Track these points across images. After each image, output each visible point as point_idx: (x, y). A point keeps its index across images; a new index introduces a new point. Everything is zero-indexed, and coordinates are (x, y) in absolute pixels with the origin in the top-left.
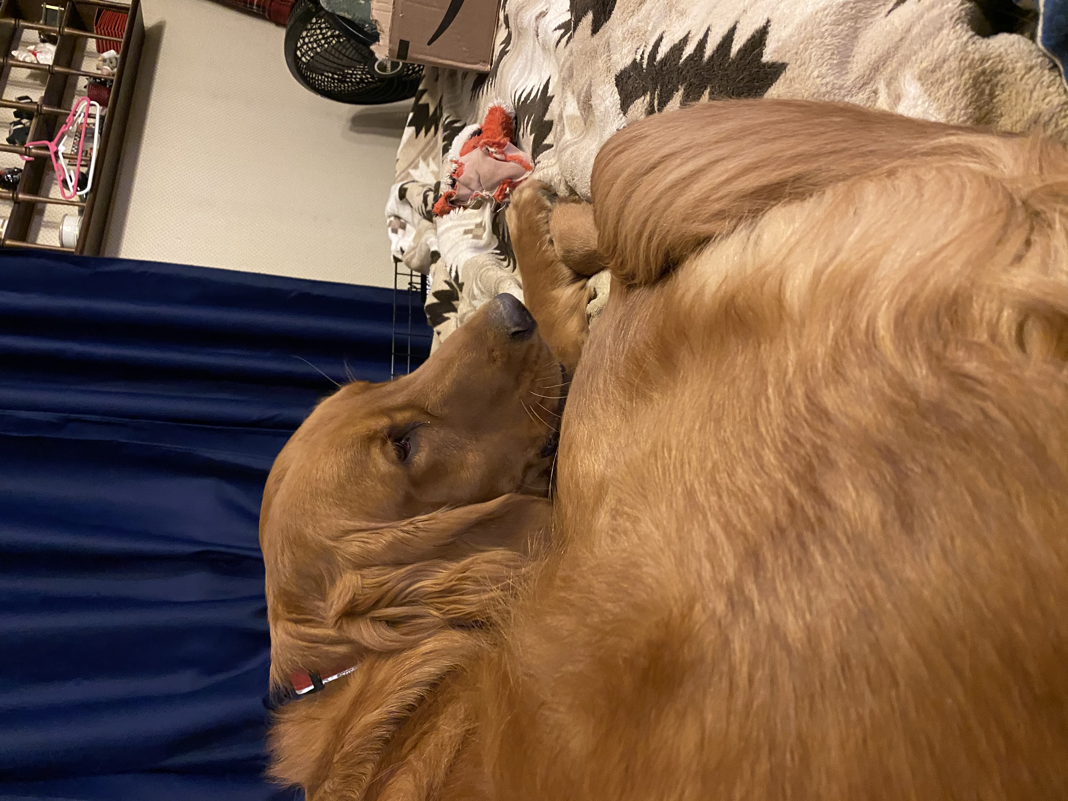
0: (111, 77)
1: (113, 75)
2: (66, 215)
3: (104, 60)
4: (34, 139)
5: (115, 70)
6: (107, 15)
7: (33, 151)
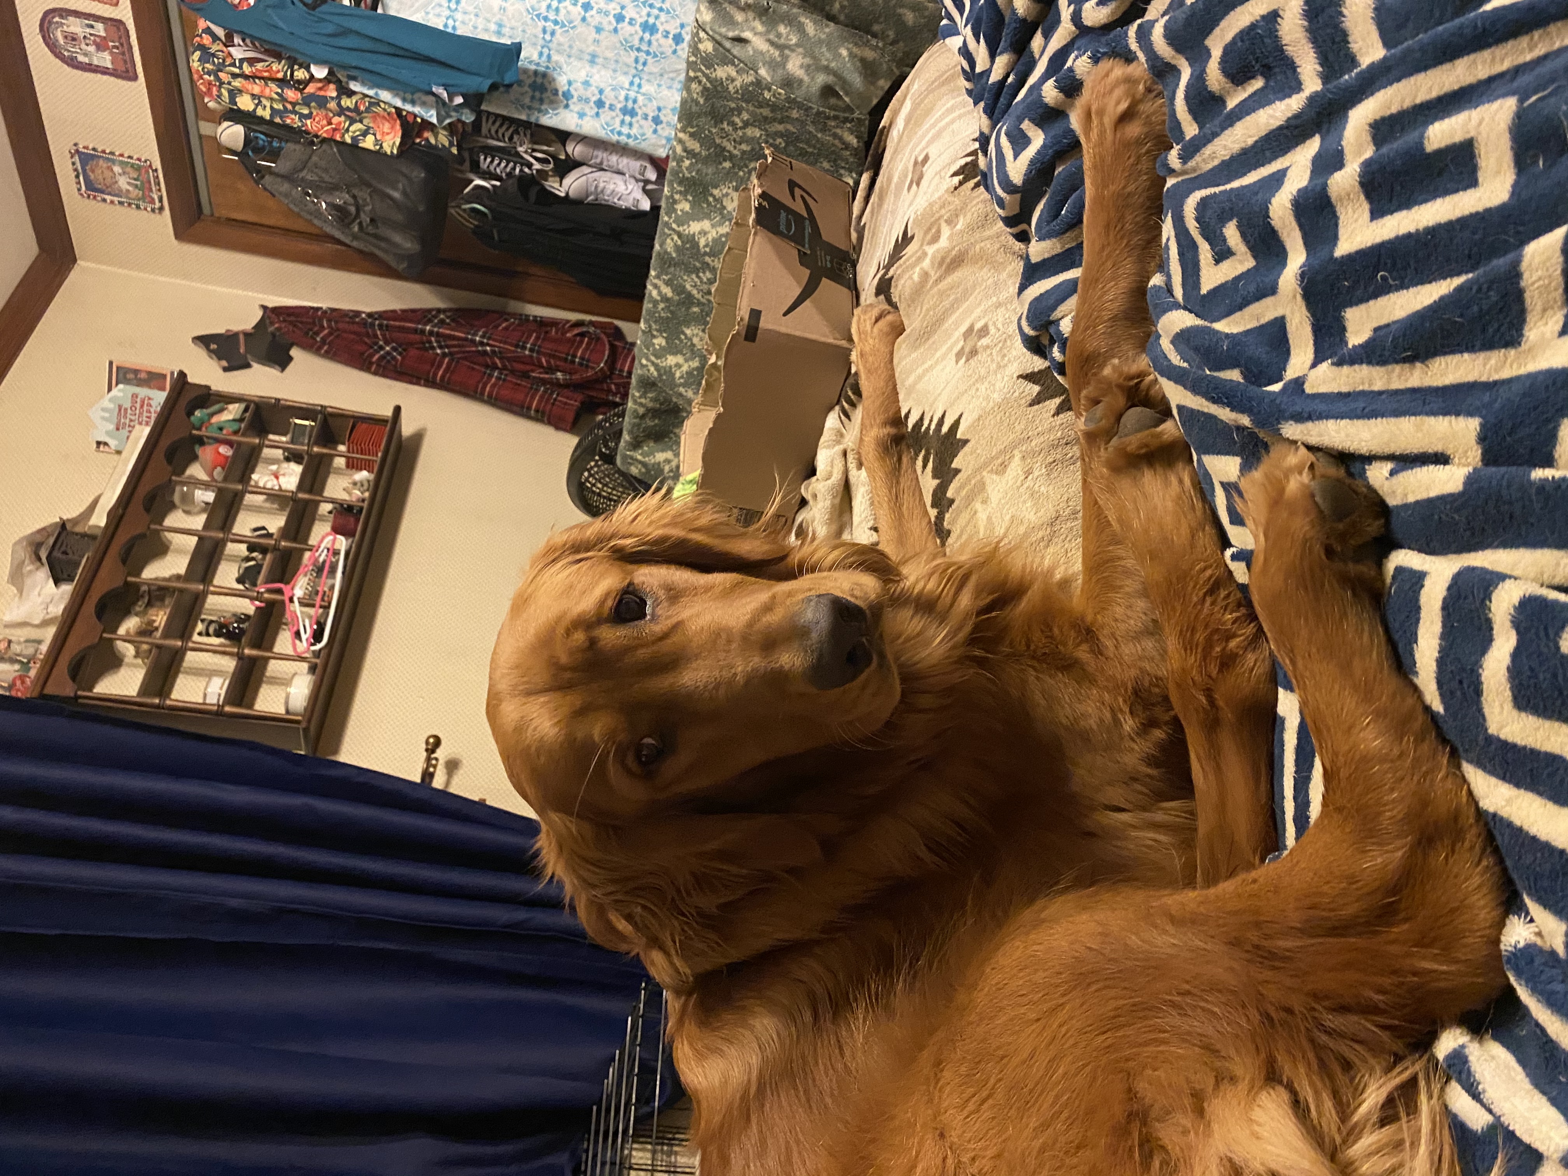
0: (360, 504)
1: (363, 500)
2: (295, 674)
3: (355, 484)
4: (267, 582)
5: (367, 494)
6: (362, 427)
7: (266, 595)
